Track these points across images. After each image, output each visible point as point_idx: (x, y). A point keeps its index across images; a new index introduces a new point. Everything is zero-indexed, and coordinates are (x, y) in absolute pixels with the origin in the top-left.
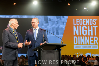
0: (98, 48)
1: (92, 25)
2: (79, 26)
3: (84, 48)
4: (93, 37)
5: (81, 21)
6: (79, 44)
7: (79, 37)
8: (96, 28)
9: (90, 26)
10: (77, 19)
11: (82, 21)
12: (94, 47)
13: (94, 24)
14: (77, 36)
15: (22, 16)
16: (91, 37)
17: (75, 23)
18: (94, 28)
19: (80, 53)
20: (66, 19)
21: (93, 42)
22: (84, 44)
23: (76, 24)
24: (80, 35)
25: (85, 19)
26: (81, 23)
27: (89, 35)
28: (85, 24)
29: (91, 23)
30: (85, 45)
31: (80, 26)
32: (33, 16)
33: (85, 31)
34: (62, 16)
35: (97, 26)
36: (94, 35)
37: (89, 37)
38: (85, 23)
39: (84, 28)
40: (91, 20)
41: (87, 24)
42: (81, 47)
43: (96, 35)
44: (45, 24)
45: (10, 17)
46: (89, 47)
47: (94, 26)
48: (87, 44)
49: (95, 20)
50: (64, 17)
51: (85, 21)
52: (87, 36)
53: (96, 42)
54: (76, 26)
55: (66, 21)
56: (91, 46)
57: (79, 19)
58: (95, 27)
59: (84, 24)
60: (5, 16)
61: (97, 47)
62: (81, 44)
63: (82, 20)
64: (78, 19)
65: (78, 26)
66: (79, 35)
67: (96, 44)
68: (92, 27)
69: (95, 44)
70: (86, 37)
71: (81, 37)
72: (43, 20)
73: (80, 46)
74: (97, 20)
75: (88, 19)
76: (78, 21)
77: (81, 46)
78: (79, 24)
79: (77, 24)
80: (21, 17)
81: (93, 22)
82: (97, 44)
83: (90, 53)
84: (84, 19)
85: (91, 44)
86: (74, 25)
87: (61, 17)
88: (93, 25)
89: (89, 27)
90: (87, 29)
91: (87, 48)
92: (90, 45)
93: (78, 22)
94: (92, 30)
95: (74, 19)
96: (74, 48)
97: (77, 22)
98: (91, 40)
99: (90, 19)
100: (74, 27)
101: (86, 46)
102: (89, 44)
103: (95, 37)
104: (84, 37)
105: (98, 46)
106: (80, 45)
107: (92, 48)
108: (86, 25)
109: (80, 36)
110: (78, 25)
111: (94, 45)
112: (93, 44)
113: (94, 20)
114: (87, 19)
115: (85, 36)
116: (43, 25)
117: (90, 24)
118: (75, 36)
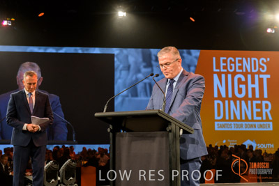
0: (271, 129)
1: (256, 73)
2: (226, 74)
3: (238, 129)
4: (259, 102)
5: (231, 62)
6: (227, 118)
7: (227, 102)
8: (268, 79)
9: (253, 75)
10: (222, 59)
11: (235, 63)
12: (261, 126)
13: (261, 69)
14: (223, 100)
15: (87, 50)
16: (255, 102)
17: (216, 68)
18: (261, 81)
19: (229, 141)
20: (196, 57)
21: (259, 114)
22: (238, 118)
23: (218, 70)
24: (230, 96)
25: (240, 59)
26: (231, 68)
27: (250, 96)
28: (241, 71)
29: (255, 69)
30: (241, 120)
31: (230, 76)
32: (114, 49)
33: (241, 86)
34: (185, 51)
35: (269, 76)
36: (262, 98)
37: (249, 102)
38: (241, 68)
39: (239, 79)
40: (255, 61)
41: (244, 71)
42: (233, 126)
43: (266, 96)
44: (144, 70)
45: (57, 50)
46: (252, 126)
47: (261, 76)
48: (247, 119)
49: (265, 61)
50: (190, 54)
51: (241, 62)
52: (246, 99)
53: (266, 113)
54: (219, 74)
55: (196, 64)
56: (257, 123)
57: (227, 58)
58: (265, 77)
59: (238, 70)
60: (45, 50)
61: (269, 126)
62: (232, 118)
63: (233, 60)
64: (225, 58)
65: (223, 76)
66: (227, 98)
67: (267, 120)
68: (256, 76)
69: (264, 118)
70: (243, 102)
71: (232, 102)
72: (140, 59)
73: (229, 123)
74: (268, 59)
75: (249, 59)
76: (225, 61)
77: (233, 123)
78: (225, 71)
79: (222, 70)
80: (86, 52)
81: (260, 66)
82: (270, 118)
83: (252, 141)
84: (237, 59)
85: (255, 118)
86: (216, 73)
87: (183, 52)
88: (259, 73)
89: (249, 76)
90: (246, 83)
91: (247, 129)
92: (253, 120)
93: (225, 64)
94: (256, 86)
95: (214, 58)
96: (214, 128)
97: (222, 64)
98: (255, 110)
99: (253, 59)
100: (215, 76)
101: (244, 123)
102: (250, 118)
103: (264, 102)
104: (238, 102)
105: (271, 123)
106: (230, 120)
107: (257, 129)
108: (242, 73)
109: (229, 100)
110: (223, 73)
111: (262, 121)
112: (260, 118)
113: (263, 62)
114: (244, 59)
115: (241, 100)
116: (139, 71)
117: (253, 71)
118: (216, 99)
